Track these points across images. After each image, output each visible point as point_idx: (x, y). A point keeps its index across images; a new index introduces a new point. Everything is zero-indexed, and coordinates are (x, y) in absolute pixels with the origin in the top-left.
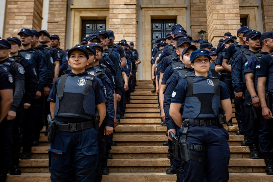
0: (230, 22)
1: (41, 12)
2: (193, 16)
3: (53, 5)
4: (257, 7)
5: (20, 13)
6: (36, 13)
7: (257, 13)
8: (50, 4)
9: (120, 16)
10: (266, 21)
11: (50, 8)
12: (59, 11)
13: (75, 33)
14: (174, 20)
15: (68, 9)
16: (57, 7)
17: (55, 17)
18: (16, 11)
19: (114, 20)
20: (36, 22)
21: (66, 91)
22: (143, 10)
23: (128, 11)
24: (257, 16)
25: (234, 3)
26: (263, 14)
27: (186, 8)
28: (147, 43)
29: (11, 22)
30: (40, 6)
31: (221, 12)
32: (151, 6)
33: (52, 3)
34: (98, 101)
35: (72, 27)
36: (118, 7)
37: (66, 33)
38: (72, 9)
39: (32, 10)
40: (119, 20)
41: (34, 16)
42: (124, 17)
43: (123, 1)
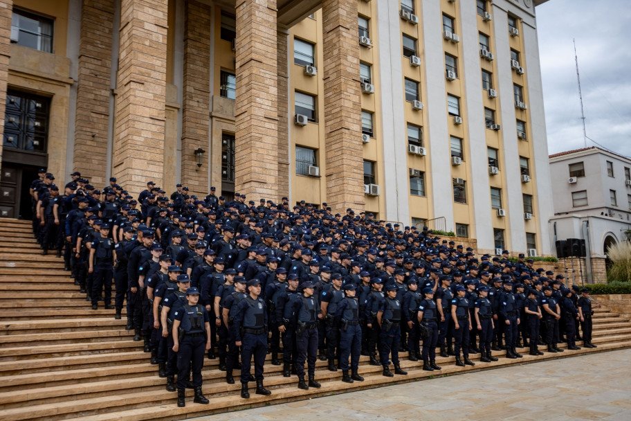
9: (144, 134)
23: (154, 128)
36: (141, 119)
40: (142, 139)
42: (150, 136)
43: (148, 112)
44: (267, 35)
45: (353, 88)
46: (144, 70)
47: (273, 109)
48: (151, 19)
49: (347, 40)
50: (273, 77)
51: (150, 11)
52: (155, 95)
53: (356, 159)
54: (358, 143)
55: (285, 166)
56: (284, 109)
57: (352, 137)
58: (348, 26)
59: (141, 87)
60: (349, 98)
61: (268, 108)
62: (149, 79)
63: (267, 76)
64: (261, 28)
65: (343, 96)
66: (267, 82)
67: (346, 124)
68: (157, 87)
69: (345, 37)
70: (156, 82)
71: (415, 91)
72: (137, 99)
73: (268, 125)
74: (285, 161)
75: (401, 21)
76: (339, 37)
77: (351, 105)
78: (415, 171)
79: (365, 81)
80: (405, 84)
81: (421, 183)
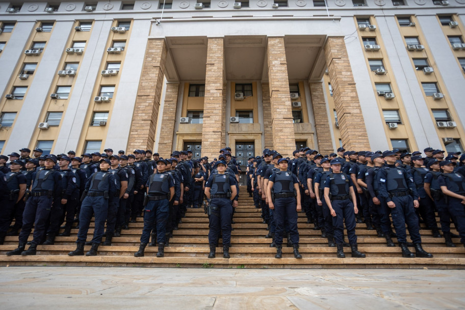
0: (288, 145)
1: (154, 137)
2: (266, 140)
3: (163, 131)
4: (313, 133)
5: (139, 138)
6: (150, 138)
7: (313, 138)
8: (161, 131)
9: (210, 140)
10: (320, 144)
11: (161, 134)
12: (168, 135)
14: (252, 142)
15: (174, 134)
16: (166, 133)
17: (164, 140)
18: (136, 136)
19: (205, 143)
20: (150, 144)
21: (154, 180)
22: (230, 135)
23: (215, 136)
24: (313, 140)
25: (291, 131)
26: (317, 138)
27: (261, 134)
29: (132, 144)
30: (153, 133)
31: (282, 137)
32: (235, 132)
34: (170, 186)
35: (177, 148)
36: (208, 133)
38: (177, 134)
39: (147, 136)
40: (209, 143)
41: (149, 140)
42: (213, 140)
43: (212, 129)
44: (281, 77)
45: (350, 88)
46: (209, 111)
47: (289, 113)
48: (214, 88)
49: (340, 64)
50: (287, 97)
51: (213, 85)
52: (216, 121)
53: (360, 130)
54: (359, 120)
56: (326, 121)
57: (354, 117)
58: (339, 57)
59: (208, 118)
60: (347, 95)
61: (286, 113)
62: (213, 114)
63: (283, 97)
64: (277, 74)
65: (341, 95)
66: (283, 100)
67: (347, 111)
68: (217, 117)
69: (338, 63)
70: (216, 114)
72: (207, 125)
73: (285, 122)
74: (331, 149)
75: (409, 52)
76: (333, 64)
77: (349, 99)
78: (447, 138)
79: (386, 93)
80: (423, 86)
81: (459, 147)
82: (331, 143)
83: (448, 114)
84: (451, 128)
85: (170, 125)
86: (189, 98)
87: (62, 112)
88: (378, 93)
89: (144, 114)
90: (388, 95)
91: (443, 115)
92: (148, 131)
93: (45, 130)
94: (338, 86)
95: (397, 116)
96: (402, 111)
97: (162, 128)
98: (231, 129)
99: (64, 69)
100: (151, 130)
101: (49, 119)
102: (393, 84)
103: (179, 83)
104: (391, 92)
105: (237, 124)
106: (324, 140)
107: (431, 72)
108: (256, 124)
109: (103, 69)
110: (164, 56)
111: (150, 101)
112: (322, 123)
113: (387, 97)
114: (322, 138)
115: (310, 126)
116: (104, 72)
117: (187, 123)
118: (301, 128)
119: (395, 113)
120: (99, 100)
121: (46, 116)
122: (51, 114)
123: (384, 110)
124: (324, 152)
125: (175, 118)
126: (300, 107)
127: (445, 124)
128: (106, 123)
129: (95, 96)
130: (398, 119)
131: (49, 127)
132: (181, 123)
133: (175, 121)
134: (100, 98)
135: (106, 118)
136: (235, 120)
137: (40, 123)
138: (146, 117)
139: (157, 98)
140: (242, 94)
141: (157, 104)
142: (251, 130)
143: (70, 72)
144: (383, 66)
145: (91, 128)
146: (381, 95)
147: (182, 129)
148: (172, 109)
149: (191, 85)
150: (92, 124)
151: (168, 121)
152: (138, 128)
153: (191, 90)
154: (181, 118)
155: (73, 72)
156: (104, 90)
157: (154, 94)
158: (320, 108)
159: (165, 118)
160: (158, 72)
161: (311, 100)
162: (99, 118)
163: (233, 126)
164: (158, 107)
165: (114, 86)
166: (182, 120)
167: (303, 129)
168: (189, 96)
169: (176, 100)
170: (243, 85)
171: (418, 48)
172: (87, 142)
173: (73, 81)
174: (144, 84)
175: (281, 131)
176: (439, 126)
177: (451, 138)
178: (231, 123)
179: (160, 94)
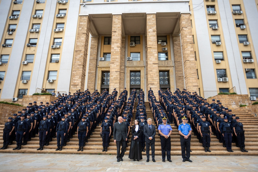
0: (155, 79)
1: (85, 73)
3: (90, 66)
4: (173, 67)
7: (173, 69)
9: (114, 76)
10: (176, 73)
11: (89, 67)
12: (93, 68)
13: (99, 77)
14: (139, 71)
15: (96, 67)
16: (92, 67)
17: (91, 71)
18: (76, 74)
19: (111, 78)
20: (83, 78)
22: (127, 67)
23: (117, 74)
24: (173, 70)
25: (156, 71)
26: (175, 69)
27: (144, 67)
28: (128, 82)
30: (84, 71)
31: (151, 74)
32: (130, 66)
33: (90, 65)
35: (98, 75)
36: (113, 72)
37: (95, 77)
38: (98, 67)
39: (81, 74)
40: (113, 78)
41: (82, 76)
42: (115, 76)
43: (115, 70)
44: (153, 39)
45: (190, 46)
46: (114, 60)
47: (156, 61)
48: (116, 46)
50: (156, 51)
51: (116, 44)
53: (193, 70)
55: (182, 77)
57: (191, 63)
58: (186, 26)
59: (113, 64)
60: (188, 50)
61: (154, 61)
62: (115, 62)
63: (153, 51)
64: (151, 38)
65: (185, 50)
66: (153, 53)
67: (188, 59)
68: (117, 63)
69: (185, 30)
70: (117, 62)
71: (246, 38)
72: (112, 67)
73: (154, 66)
74: (182, 75)
75: (233, 15)
76: (183, 31)
77: (189, 52)
78: (248, 69)
79: (217, 41)
80: (239, 37)
81: (254, 73)
82: (183, 72)
83: (251, 54)
84: (251, 63)
85: (94, 62)
86: (104, 45)
87: (34, 54)
88: (212, 42)
89: (79, 62)
90: (217, 43)
91: (248, 55)
92: (82, 71)
93: (25, 65)
94: (184, 44)
95: (222, 56)
96: (224, 53)
97: (90, 64)
98: (127, 64)
99: (32, 28)
100: (83, 70)
101: (27, 58)
102: (221, 36)
103: (98, 37)
104: (220, 41)
105: (131, 61)
106: (179, 70)
107: (245, 29)
108: (141, 61)
109: (54, 28)
110: (89, 26)
111: (82, 54)
112: (178, 61)
113: (217, 44)
114: (178, 69)
115: (171, 62)
116: (55, 30)
117: (103, 61)
118: (166, 63)
119: (221, 53)
120: (54, 47)
121: (25, 57)
122: (28, 55)
123: (214, 52)
124: (178, 77)
125: (97, 58)
126: (167, 51)
127: (248, 61)
128: (59, 61)
129: (51, 45)
130: (222, 57)
131: (28, 63)
132: (100, 61)
133: (97, 60)
134: (54, 46)
135: (58, 58)
136: (130, 59)
137: (23, 62)
138: (80, 63)
139: (86, 52)
140: (134, 43)
141: (86, 55)
142: (138, 65)
143: (36, 30)
144: (217, 24)
145: (50, 64)
146: (214, 43)
147: (100, 64)
148: (94, 53)
149: (105, 37)
150: (51, 61)
151: (93, 60)
152: (76, 70)
153: (105, 41)
154: (100, 58)
155: (37, 31)
156: (56, 41)
157: (84, 50)
158: (177, 51)
159: (91, 58)
160: (85, 37)
161: (173, 47)
162: (54, 57)
163: (128, 62)
164: (87, 56)
165: (61, 38)
166: (100, 59)
167: (168, 64)
168: (104, 44)
169: (97, 47)
170: (135, 37)
171: (239, 13)
172: (49, 71)
173: (38, 36)
174: (78, 44)
175: (151, 71)
176: (244, 62)
177: (249, 69)
178: (128, 60)
179: (87, 49)
